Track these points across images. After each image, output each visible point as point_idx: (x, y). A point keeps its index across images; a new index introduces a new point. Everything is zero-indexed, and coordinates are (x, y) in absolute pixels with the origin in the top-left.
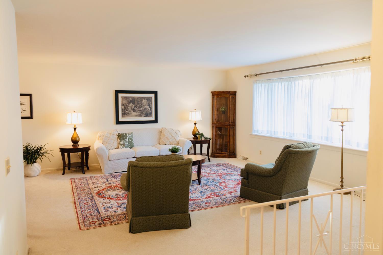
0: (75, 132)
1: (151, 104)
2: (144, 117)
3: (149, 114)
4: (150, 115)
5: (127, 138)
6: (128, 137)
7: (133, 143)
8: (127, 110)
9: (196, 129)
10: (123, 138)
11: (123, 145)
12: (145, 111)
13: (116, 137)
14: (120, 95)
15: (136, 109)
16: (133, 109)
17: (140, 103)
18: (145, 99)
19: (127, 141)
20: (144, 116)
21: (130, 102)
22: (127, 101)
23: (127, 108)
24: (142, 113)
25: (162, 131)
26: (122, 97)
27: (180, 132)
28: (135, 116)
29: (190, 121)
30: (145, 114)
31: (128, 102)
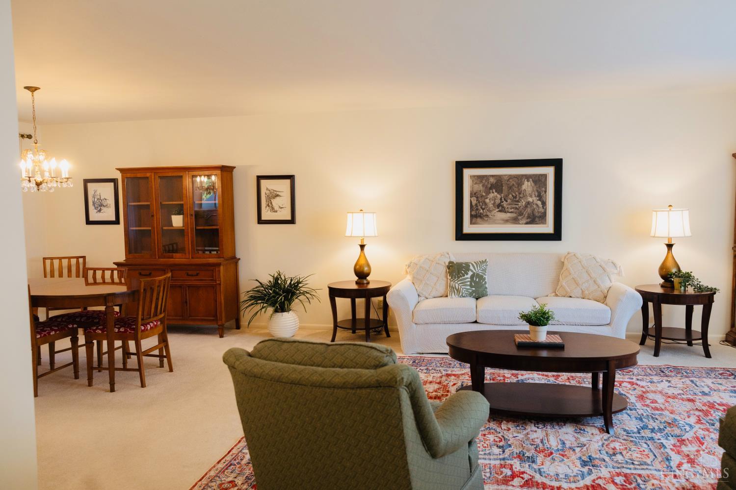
0: (362, 254)
1: (545, 192)
2: (527, 223)
3: (540, 217)
4: (542, 218)
5: (467, 274)
6: (472, 271)
7: (487, 286)
8: (483, 207)
9: (670, 259)
10: (459, 274)
11: (457, 290)
12: (529, 210)
13: (443, 270)
14: (468, 173)
15: (505, 205)
16: (499, 206)
17: (517, 189)
18: (528, 181)
19: (468, 281)
20: (525, 222)
21: (491, 188)
22: (483, 186)
23: (484, 202)
24: (521, 214)
25: (566, 262)
26: (472, 177)
27: (616, 267)
28: (503, 222)
29: (651, 236)
30: (528, 217)
31: (486, 187)
